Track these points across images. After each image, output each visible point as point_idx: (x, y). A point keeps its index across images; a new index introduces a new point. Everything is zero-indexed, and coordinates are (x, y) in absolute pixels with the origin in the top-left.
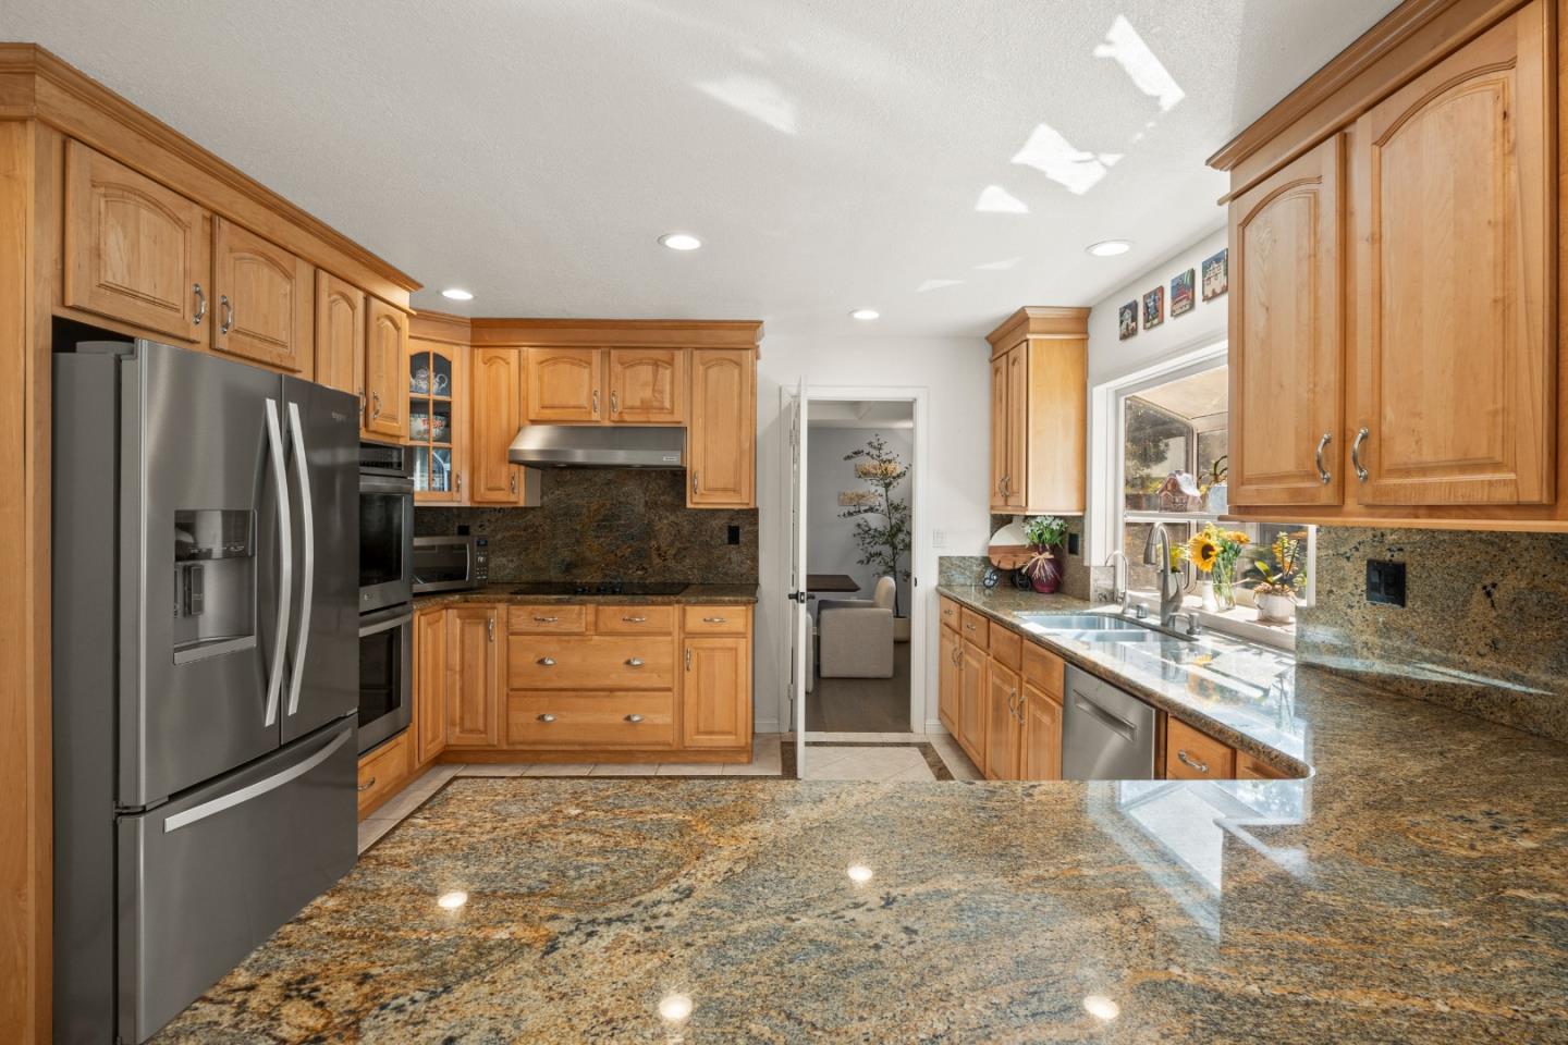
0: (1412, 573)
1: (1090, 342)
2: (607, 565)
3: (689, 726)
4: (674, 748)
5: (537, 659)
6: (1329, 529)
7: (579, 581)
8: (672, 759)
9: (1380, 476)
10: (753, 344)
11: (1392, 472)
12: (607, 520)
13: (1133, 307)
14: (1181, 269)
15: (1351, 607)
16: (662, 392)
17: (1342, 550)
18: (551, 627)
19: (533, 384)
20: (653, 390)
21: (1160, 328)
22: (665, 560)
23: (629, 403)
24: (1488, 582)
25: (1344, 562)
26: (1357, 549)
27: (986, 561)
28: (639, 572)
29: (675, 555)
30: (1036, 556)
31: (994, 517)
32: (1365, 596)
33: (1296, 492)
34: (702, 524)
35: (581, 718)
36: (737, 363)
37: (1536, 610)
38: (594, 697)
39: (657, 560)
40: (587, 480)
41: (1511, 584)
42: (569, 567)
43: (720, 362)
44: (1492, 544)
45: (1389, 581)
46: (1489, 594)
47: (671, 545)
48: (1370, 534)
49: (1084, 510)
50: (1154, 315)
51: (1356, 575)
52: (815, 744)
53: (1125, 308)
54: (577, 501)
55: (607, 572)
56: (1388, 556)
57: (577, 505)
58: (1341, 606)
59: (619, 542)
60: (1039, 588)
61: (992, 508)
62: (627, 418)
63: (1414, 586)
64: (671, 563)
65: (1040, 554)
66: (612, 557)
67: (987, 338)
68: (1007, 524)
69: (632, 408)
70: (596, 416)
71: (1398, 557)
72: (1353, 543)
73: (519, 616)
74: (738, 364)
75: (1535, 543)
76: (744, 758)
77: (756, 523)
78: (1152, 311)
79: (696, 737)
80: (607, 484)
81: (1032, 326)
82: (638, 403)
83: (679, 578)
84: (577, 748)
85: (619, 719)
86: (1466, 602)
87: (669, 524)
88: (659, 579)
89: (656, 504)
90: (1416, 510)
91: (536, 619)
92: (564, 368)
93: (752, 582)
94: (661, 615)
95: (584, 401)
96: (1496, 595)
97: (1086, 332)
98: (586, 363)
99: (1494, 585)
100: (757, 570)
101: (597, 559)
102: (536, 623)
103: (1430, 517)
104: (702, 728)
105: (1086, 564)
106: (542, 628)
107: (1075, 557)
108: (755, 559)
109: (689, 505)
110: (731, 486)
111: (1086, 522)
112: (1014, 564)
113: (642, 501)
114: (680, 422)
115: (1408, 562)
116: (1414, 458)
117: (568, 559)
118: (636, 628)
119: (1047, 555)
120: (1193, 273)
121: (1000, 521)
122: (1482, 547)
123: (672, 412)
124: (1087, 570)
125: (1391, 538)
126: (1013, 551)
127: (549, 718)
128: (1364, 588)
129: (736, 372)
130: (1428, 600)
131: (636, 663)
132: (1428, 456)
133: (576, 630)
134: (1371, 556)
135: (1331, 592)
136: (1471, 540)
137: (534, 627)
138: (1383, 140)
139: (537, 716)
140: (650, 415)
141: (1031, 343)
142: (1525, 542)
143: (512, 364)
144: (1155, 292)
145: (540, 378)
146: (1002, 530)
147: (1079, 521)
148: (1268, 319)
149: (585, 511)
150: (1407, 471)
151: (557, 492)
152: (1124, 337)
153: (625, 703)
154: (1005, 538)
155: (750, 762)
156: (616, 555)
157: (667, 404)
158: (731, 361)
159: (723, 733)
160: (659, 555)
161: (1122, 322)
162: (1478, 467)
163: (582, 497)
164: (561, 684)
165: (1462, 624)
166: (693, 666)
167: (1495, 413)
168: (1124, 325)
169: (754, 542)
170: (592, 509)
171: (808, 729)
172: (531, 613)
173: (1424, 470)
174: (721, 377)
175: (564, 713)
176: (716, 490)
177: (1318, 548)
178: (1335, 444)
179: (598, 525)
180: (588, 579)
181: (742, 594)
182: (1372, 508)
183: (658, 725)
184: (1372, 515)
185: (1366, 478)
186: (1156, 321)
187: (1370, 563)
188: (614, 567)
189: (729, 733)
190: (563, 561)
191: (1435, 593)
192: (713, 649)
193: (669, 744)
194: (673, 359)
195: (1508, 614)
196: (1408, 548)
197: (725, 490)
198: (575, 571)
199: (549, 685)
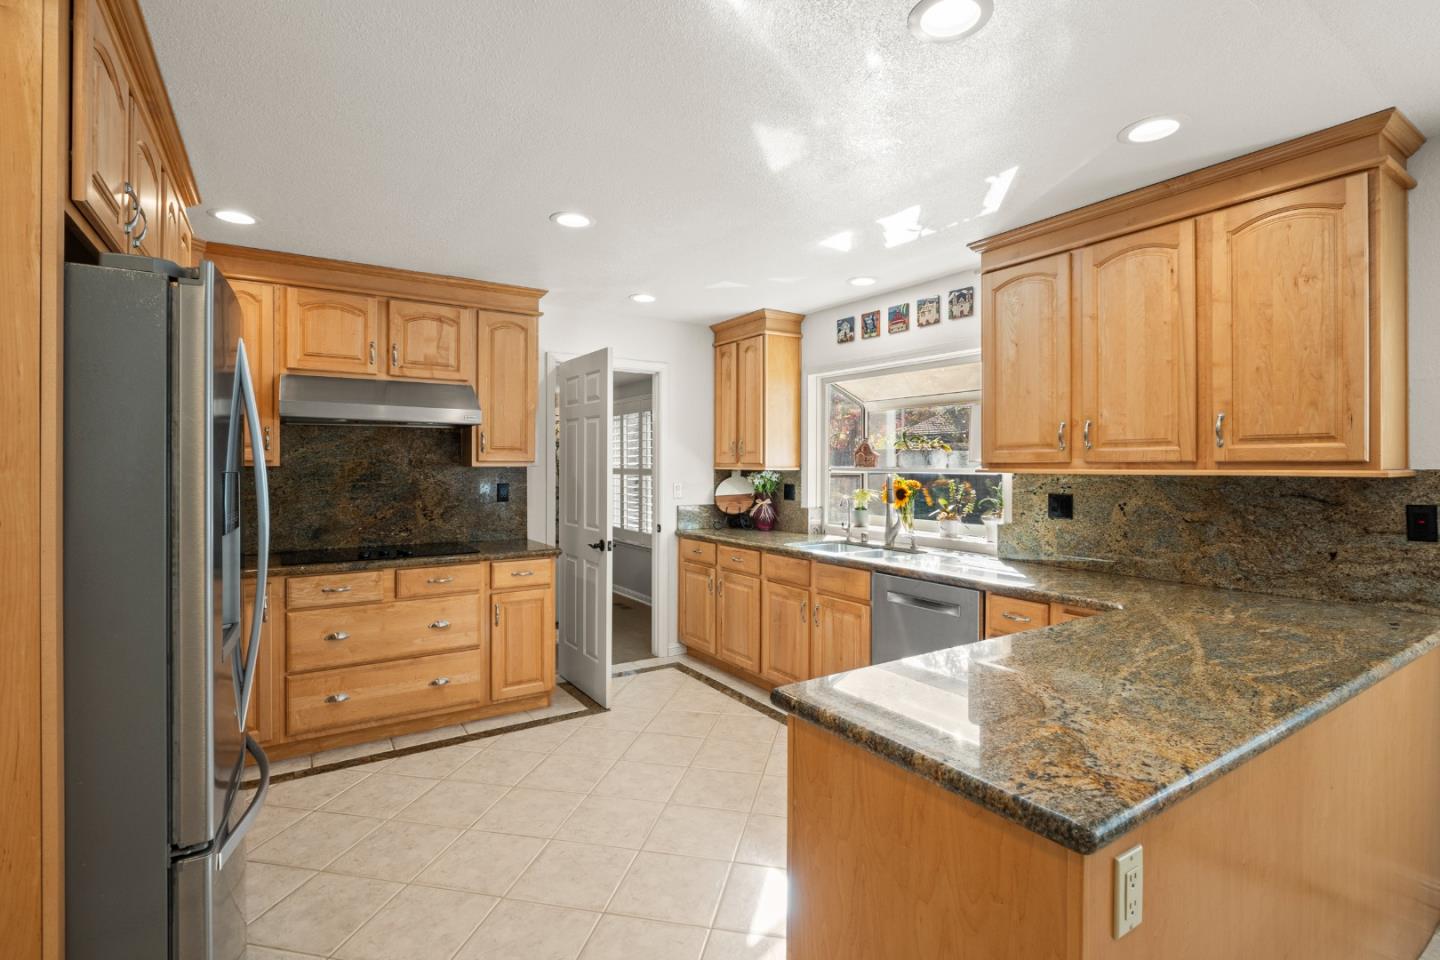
0: (1076, 500)
1: (803, 340)
2: (365, 528)
3: (497, 678)
4: (481, 704)
5: (325, 636)
6: (1022, 476)
7: (330, 548)
8: (475, 717)
9: (1098, 446)
10: (537, 310)
11: (1106, 444)
12: (365, 480)
13: (851, 321)
14: (897, 302)
15: (1037, 522)
16: (447, 349)
17: (1031, 489)
18: (344, 598)
19: (294, 328)
20: (438, 347)
21: (877, 339)
22: (432, 520)
23: (411, 358)
24: (1121, 502)
25: (1032, 496)
26: (1041, 488)
27: (714, 509)
28: (402, 534)
29: (442, 515)
30: (760, 502)
31: (717, 472)
32: (1047, 514)
33: (1039, 455)
34: (471, 482)
35: (380, 692)
36: (523, 328)
37: (1147, 515)
38: (393, 667)
39: (422, 520)
40: (341, 437)
41: (1134, 503)
42: (317, 534)
43: (506, 325)
44: (1124, 482)
45: (1061, 506)
46: (1122, 509)
47: (438, 504)
48: (1050, 478)
49: (800, 466)
50: (871, 327)
51: (1041, 503)
52: (620, 675)
53: (843, 321)
54: (326, 460)
55: (366, 536)
56: (1061, 491)
57: (328, 464)
58: (1031, 522)
59: (380, 503)
60: (760, 526)
61: (716, 464)
62: (407, 372)
63: (1078, 506)
64: (438, 523)
65: (763, 500)
66: (371, 519)
67: (712, 327)
68: (727, 477)
69: (414, 363)
70: (372, 369)
71: (1068, 492)
72: (1039, 484)
73: (302, 590)
74: (524, 330)
75: (1148, 482)
76: (544, 702)
77: (525, 480)
78: (870, 326)
79: (505, 689)
80: (365, 441)
81: (768, 324)
82: (422, 359)
83: (446, 537)
84: (374, 724)
85: (424, 685)
86: (1109, 514)
87: (435, 483)
88: (426, 540)
89: (421, 462)
90: (1118, 465)
91: (323, 591)
92: (333, 315)
93: (520, 537)
94: (470, 574)
95: (357, 350)
96: (1126, 508)
97: (800, 333)
98: (360, 310)
99: (1125, 504)
100: (526, 525)
101: (353, 523)
102: (324, 595)
103: (1128, 468)
104: (510, 679)
105: (803, 506)
106: (333, 599)
107: (791, 501)
108: (523, 515)
109: (474, 464)
110: (518, 445)
111: (803, 475)
112: (740, 509)
113: (406, 460)
114: (465, 381)
115: (1075, 494)
116: (1122, 437)
117: (317, 525)
118: (441, 590)
119: (768, 501)
120: (908, 306)
121: (722, 475)
122: (1118, 484)
123: (458, 370)
124: (805, 512)
125: (1063, 481)
126: (737, 499)
127: (341, 698)
128: (1046, 510)
129: (522, 336)
130: (1086, 514)
131: (441, 625)
132: (1130, 436)
133: (373, 598)
134: (1051, 492)
135: (1023, 514)
136: (1112, 481)
137: (321, 600)
138: (1099, 264)
139: (326, 698)
140: (435, 372)
141: (767, 337)
142: (1142, 481)
143: (264, 303)
144: (873, 314)
145: (303, 323)
146: (724, 482)
147: (796, 475)
148: (1018, 351)
149: (337, 470)
150: (1115, 444)
151: (301, 450)
152: (841, 341)
153: (431, 670)
154: (727, 489)
155: (549, 705)
156: (376, 517)
157: (452, 361)
158: (517, 325)
159: (530, 681)
160: (425, 515)
161: (839, 331)
162: (1158, 443)
163: (334, 456)
164: (358, 658)
165: (1107, 526)
166: (501, 620)
167: (1168, 417)
168: (842, 333)
169: (523, 500)
170: (346, 468)
171: (615, 662)
172: (318, 585)
173: (1125, 443)
174: (508, 341)
175: (359, 690)
176: (503, 449)
177: (1014, 488)
178: (1068, 428)
179: (354, 486)
180: (342, 545)
181: (511, 549)
182: (1090, 464)
183: (466, 684)
184: (1091, 468)
185: (1090, 448)
186: (874, 334)
187: (1050, 496)
188: (372, 530)
189: (535, 680)
190: (310, 527)
191: (1091, 510)
192: (519, 603)
193: (477, 702)
194: (459, 317)
195: (1132, 519)
196: (1074, 486)
197: (512, 449)
198: (325, 537)
199: (339, 662)
